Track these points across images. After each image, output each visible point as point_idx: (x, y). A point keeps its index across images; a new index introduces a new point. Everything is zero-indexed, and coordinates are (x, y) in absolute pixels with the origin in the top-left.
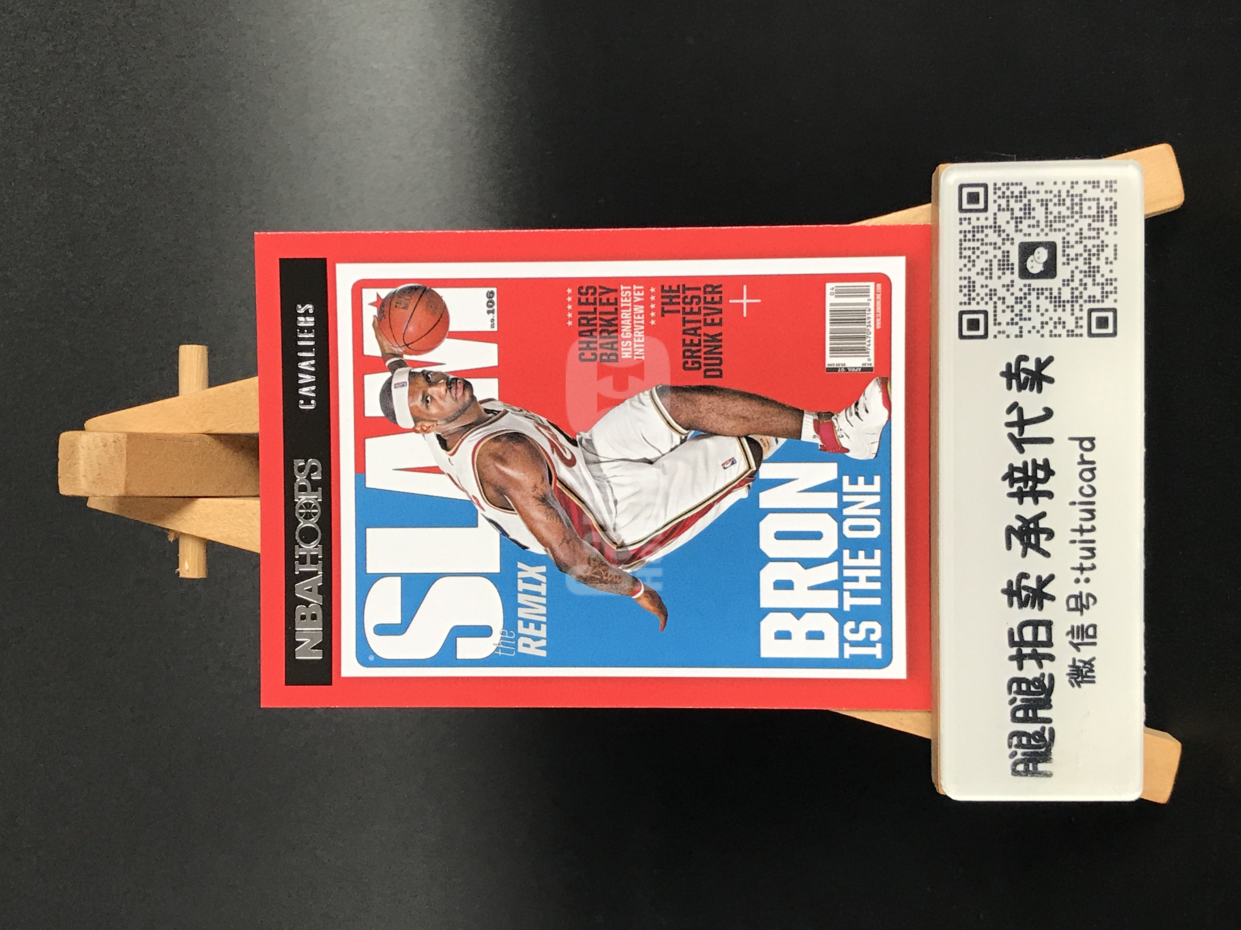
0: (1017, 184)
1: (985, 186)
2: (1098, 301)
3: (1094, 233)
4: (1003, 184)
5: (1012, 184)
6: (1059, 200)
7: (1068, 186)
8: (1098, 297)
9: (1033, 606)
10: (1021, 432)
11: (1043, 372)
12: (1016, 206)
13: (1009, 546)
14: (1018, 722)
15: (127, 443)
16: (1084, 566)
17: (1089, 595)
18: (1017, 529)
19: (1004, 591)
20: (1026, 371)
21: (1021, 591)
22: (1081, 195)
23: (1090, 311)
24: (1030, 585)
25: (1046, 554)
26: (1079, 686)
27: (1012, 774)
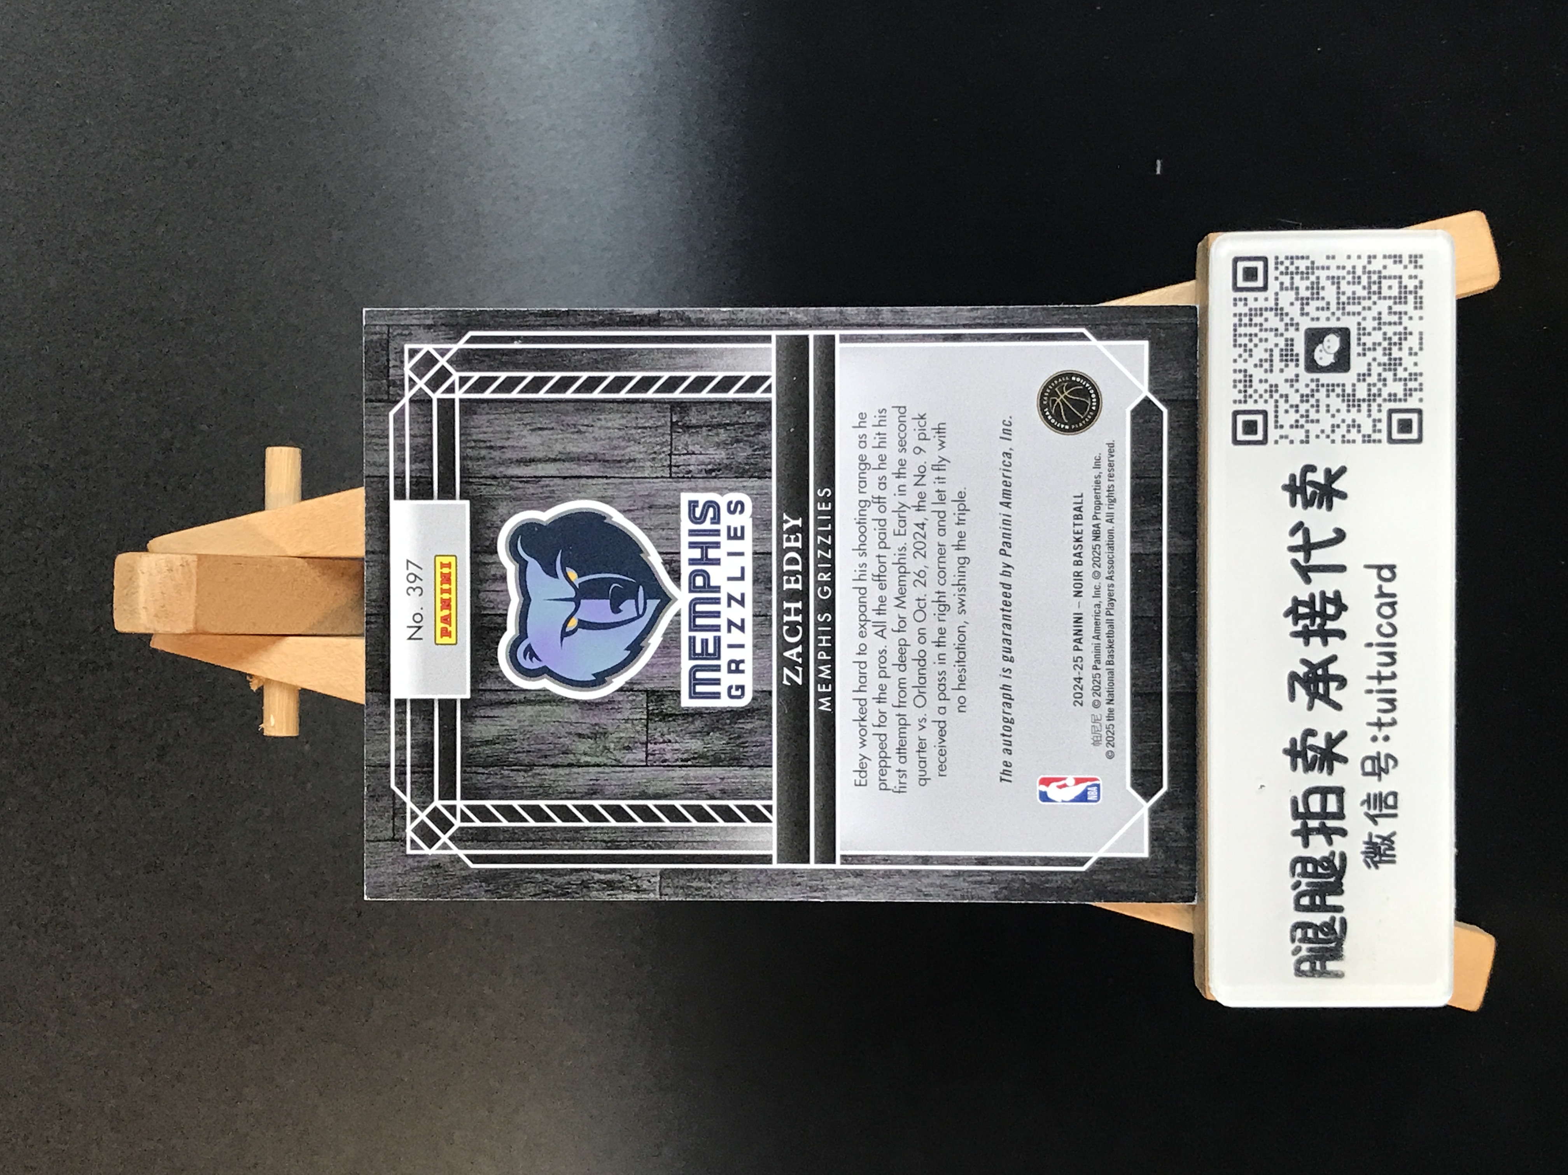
0: (1302, 258)
1: (1265, 260)
2: (1400, 400)
3: (1395, 318)
4: (1287, 258)
5: (1297, 258)
6: (1354, 278)
7: (1364, 261)
8: (1400, 395)
9: (1321, 769)
10: (1307, 559)
11: (1334, 486)
12: (1302, 285)
13: (1292, 696)
14: (1303, 911)
15: (198, 567)
16: (1383, 721)
17: (1389, 756)
18: (1301, 675)
19: (1286, 752)
20: (1313, 484)
21: (1306, 754)
22: (1380, 272)
23: (1391, 412)
24: (1317, 744)
25: (1337, 707)
26: (1377, 867)
27: (1296, 975)
